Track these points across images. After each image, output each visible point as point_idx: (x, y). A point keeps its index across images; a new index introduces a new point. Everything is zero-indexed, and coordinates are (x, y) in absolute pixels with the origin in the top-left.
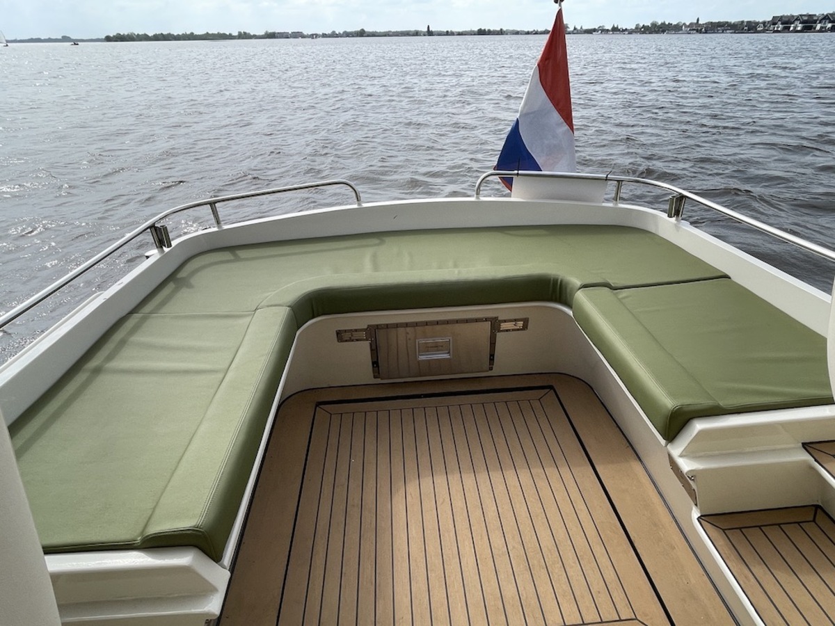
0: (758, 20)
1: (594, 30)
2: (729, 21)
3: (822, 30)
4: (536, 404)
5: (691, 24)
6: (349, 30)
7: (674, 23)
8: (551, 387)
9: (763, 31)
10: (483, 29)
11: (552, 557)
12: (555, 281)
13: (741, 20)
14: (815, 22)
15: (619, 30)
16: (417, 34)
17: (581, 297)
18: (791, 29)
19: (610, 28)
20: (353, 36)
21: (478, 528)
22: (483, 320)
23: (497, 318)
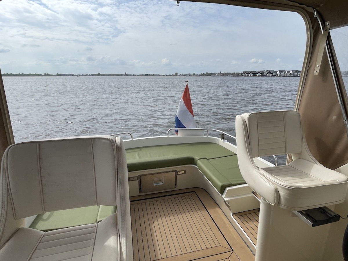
0: (239, 72)
1: (187, 75)
2: (231, 72)
3: (259, 76)
4: (190, 196)
5: (219, 73)
6: (93, 74)
7: (213, 73)
8: (194, 192)
9: (241, 76)
10: (147, 74)
11: (198, 234)
12: (192, 158)
13: (234, 72)
14: (256, 73)
15: (195, 75)
16: (121, 75)
17: (199, 162)
18: (250, 75)
19: (192, 74)
20: (95, 76)
21: (176, 230)
22: (173, 171)
23: (177, 170)
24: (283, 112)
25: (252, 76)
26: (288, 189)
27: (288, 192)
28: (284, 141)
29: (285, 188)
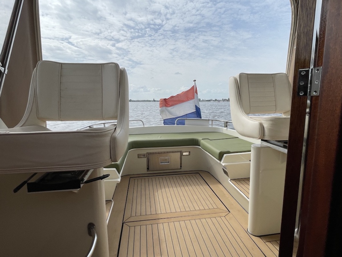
4: (194, 176)
8: (198, 173)
12: (196, 139)
17: (203, 142)
22: (178, 152)
23: (182, 151)
24: (273, 75)
26: (270, 120)
27: (271, 122)
28: (274, 100)
29: (268, 120)
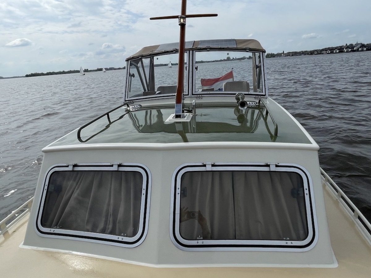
3: (347, 52)
14: (344, 49)
18: (334, 52)
25: (337, 53)
